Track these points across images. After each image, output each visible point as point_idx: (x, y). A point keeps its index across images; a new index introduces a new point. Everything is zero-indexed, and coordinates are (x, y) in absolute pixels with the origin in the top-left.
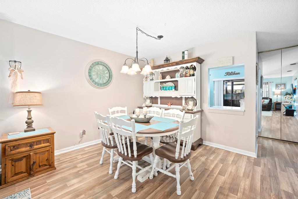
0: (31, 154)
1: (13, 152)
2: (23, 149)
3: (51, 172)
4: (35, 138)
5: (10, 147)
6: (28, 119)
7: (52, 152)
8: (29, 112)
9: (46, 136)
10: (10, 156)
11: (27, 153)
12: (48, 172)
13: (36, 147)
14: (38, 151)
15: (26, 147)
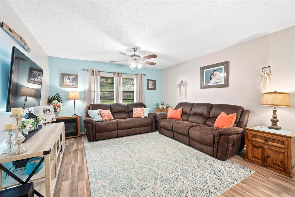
0: (266, 147)
1: (252, 139)
2: (259, 140)
3: (285, 176)
4: (269, 135)
5: (251, 134)
6: (274, 117)
7: (287, 157)
8: (275, 111)
9: (281, 137)
10: (251, 141)
11: (262, 144)
12: (280, 173)
13: (269, 143)
14: (272, 148)
15: (262, 139)
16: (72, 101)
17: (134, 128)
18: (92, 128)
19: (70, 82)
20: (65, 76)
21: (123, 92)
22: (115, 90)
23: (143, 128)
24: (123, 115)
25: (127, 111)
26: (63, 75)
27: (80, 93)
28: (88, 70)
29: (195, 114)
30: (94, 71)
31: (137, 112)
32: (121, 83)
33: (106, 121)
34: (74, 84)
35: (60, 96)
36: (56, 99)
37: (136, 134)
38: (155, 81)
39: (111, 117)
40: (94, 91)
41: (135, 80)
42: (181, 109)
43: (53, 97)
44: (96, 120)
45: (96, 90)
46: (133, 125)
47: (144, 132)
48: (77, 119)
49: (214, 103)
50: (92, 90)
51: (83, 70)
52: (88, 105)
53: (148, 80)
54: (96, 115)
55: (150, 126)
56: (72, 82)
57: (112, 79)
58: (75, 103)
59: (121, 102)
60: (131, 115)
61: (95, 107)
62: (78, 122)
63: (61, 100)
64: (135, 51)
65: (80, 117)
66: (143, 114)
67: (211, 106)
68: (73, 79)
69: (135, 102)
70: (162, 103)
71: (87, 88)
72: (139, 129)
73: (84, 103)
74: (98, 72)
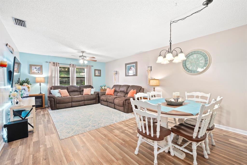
8: (154, 88)
16: (39, 84)
17: (84, 101)
18: (54, 101)
19: (36, 71)
20: (33, 67)
21: (77, 78)
22: (70, 76)
23: (89, 101)
24: (76, 93)
25: (79, 91)
26: (31, 66)
27: (45, 78)
28: (50, 63)
29: (121, 91)
30: (55, 63)
31: (86, 91)
32: (75, 71)
33: (64, 97)
34: (39, 72)
35: (29, 80)
36: (26, 82)
37: (85, 105)
38: (100, 70)
39: (68, 94)
40: (55, 77)
41: (85, 70)
42: (114, 88)
43: (23, 81)
44: (57, 96)
45: (56, 76)
46: (83, 99)
47: (90, 104)
48: (42, 96)
49: (131, 85)
50: (53, 76)
51: (47, 62)
52: (51, 87)
53: (95, 70)
54: (56, 93)
55: (95, 100)
56: (38, 70)
57: (69, 68)
58: (40, 85)
59: (75, 84)
60: (82, 94)
61: (55, 88)
62: (43, 98)
63: (30, 83)
64: (83, 53)
65: (44, 95)
66: (90, 92)
67: (128, 86)
68: (39, 68)
69: (86, 84)
70: (105, 85)
71: (49, 75)
72: (87, 101)
73: (47, 85)
74: (58, 64)
